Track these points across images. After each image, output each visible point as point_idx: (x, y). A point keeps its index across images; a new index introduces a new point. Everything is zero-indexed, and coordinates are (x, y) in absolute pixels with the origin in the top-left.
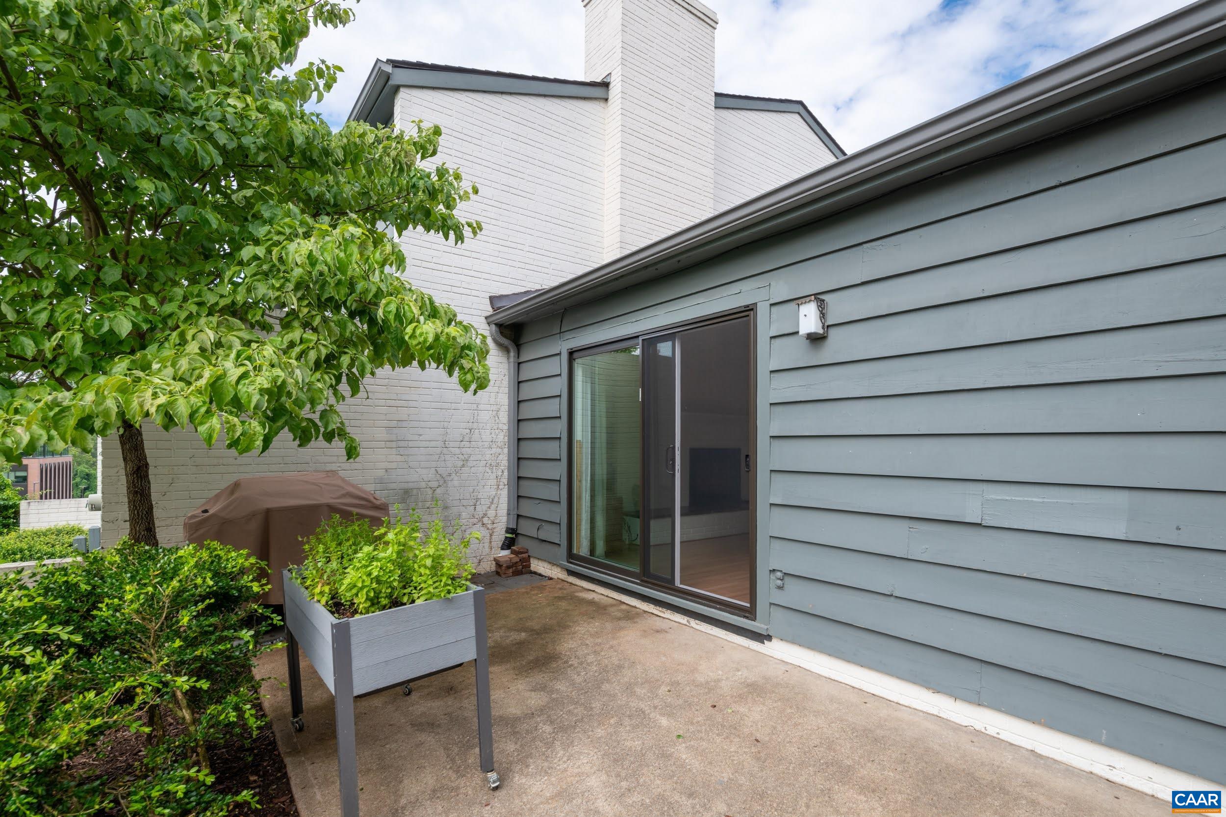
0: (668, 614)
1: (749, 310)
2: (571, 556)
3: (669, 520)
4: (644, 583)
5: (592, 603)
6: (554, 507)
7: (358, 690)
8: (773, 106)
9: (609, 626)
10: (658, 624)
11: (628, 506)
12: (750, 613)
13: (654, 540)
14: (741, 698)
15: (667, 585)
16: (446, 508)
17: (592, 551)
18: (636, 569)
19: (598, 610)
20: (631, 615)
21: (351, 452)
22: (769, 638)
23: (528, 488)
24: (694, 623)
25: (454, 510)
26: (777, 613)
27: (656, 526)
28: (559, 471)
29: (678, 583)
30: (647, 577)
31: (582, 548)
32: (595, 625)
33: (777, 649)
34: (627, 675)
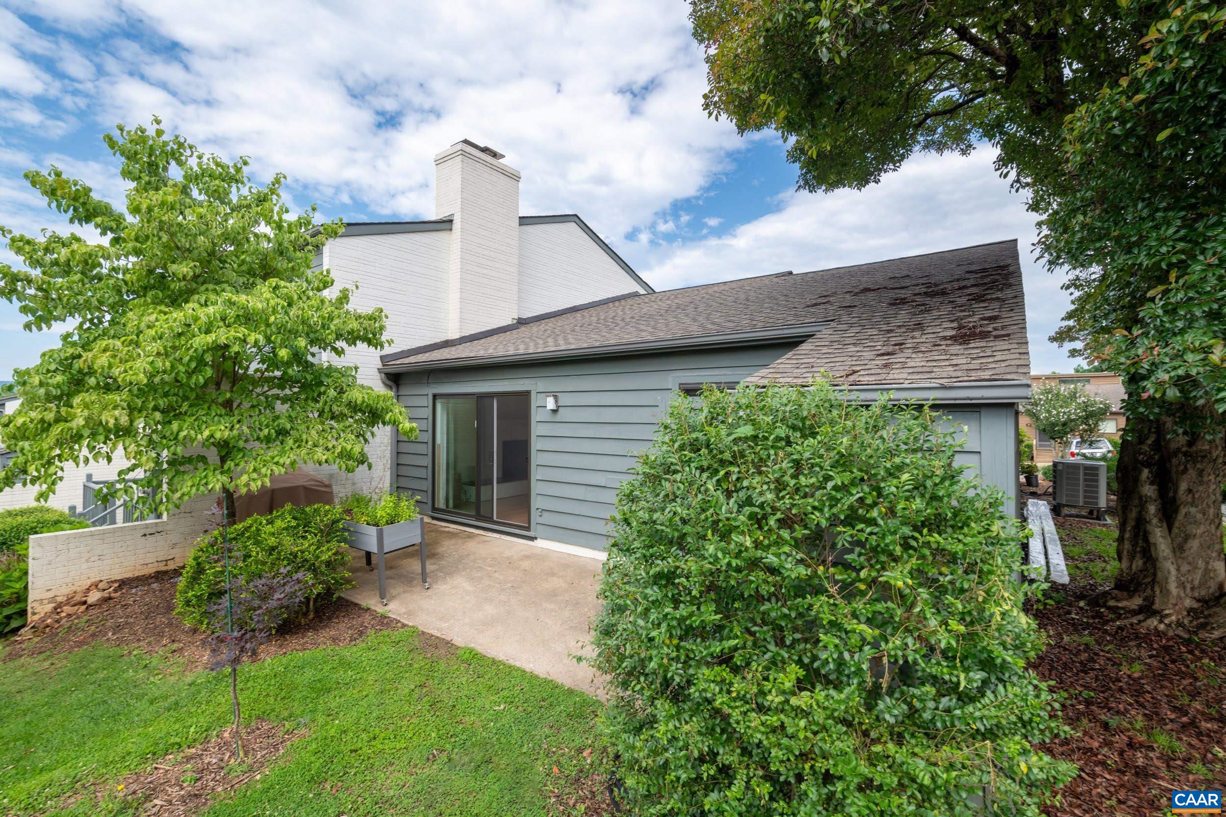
0: (490, 534)
1: (527, 394)
2: (434, 509)
3: (489, 487)
4: (478, 520)
5: (449, 532)
6: (424, 482)
7: (386, 550)
8: (556, 219)
9: (460, 541)
10: (485, 539)
11: (465, 478)
12: (528, 529)
13: (483, 498)
14: (521, 560)
15: (490, 520)
16: (354, 484)
17: (447, 506)
18: (473, 513)
19: (452, 535)
20: (471, 536)
21: (370, 467)
22: (536, 538)
23: (404, 471)
24: (503, 537)
25: (359, 485)
26: (539, 527)
27: (484, 489)
28: (427, 462)
29: (495, 518)
30: (479, 517)
31: (441, 504)
32: (453, 541)
33: (540, 543)
34: (472, 557)
